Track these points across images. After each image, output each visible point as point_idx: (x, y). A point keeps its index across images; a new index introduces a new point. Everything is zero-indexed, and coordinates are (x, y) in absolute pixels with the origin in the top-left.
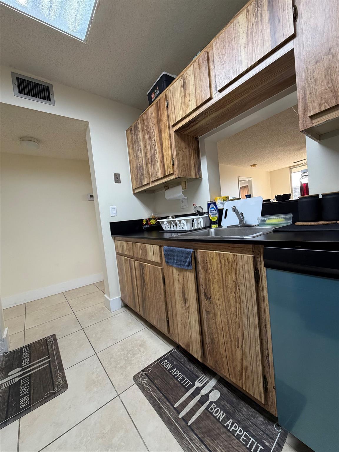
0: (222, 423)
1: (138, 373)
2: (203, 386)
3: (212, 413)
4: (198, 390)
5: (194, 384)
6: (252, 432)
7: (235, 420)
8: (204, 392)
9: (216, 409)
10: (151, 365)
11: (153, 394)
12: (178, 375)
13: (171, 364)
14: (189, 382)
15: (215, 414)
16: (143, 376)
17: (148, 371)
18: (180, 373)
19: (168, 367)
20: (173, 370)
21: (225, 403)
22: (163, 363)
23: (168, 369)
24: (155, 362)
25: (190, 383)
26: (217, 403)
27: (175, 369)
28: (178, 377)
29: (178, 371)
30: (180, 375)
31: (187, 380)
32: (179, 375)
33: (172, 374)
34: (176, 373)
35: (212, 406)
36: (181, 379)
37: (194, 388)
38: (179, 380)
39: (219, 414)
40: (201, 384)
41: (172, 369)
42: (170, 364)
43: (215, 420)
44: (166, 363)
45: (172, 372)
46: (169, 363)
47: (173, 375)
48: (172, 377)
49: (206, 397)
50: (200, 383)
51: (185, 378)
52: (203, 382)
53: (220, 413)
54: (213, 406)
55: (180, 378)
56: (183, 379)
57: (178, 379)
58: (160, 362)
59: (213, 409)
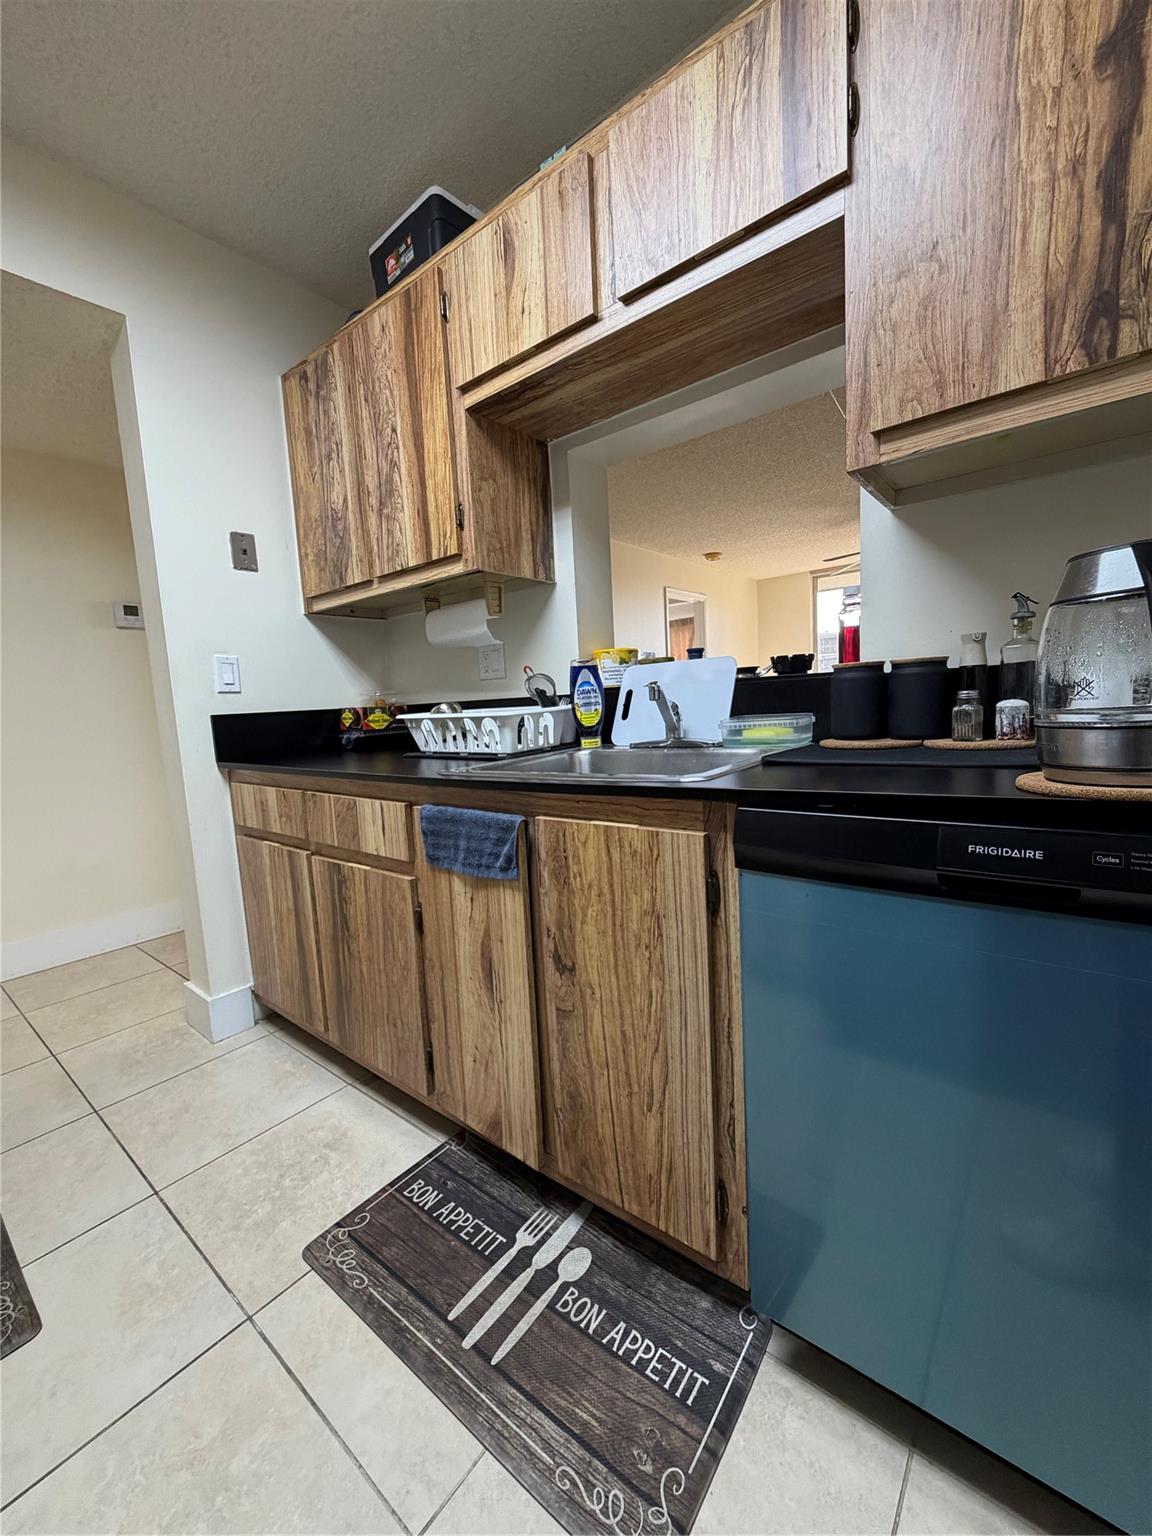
0: (595, 1339)
1: (323, 1236)
2: (541, 1243)
3: (565, 1317)
4: (527, 1254)
5: (512, 1241)
6: (680, 1344)
7: (633, 1321)
8: (541, 1260)
9: (579, 1303)
10: (369, 1201)
11: (375, 1294)
12: (460, 1223)
13: (436, 1192)
14: (498, 1236)
15: (576, 1316)
16: (339, 1241)
17: (359, 1224)
18: (468, 1215)
19: (427, 1202)
20: (443, 1210)
21: (607, 1279)
22: (408, 1193)
23: (426, 1208)
24: (384, 1190)
25: (501, 1238)
26: (583, 1285)
27: (453, 1204)
28: (461, 1228)
29: (460, 1209)
30: (467, 1219)
31: (491, 1231)
32: (463, 1222)
33: (441, 1219)
34: (455, 1216)
35: (566, 1297)
36: (472, 1231)
37: (513, 1252)
38: (464, 1237)
39: (588, 1314)
40: (535, 1236)
41: (439, 1205)
42: (433, 1192)
43: (577, 1335)
44: (419, 1189)
45: (442, 1213)
46: (431, 1189)
47: (445, 1222)
48: (441, 1230)
49: (551, 1272)
50: (530, 1234)
51: (485, 1227)
52: (542, 1229)
53: (590, 1311)
54: (570, 1295)
55: (468, 1229)
56: (478, 1229)
57: (462, 1235)
58: (400, 1190)
59: (571, 1303)
